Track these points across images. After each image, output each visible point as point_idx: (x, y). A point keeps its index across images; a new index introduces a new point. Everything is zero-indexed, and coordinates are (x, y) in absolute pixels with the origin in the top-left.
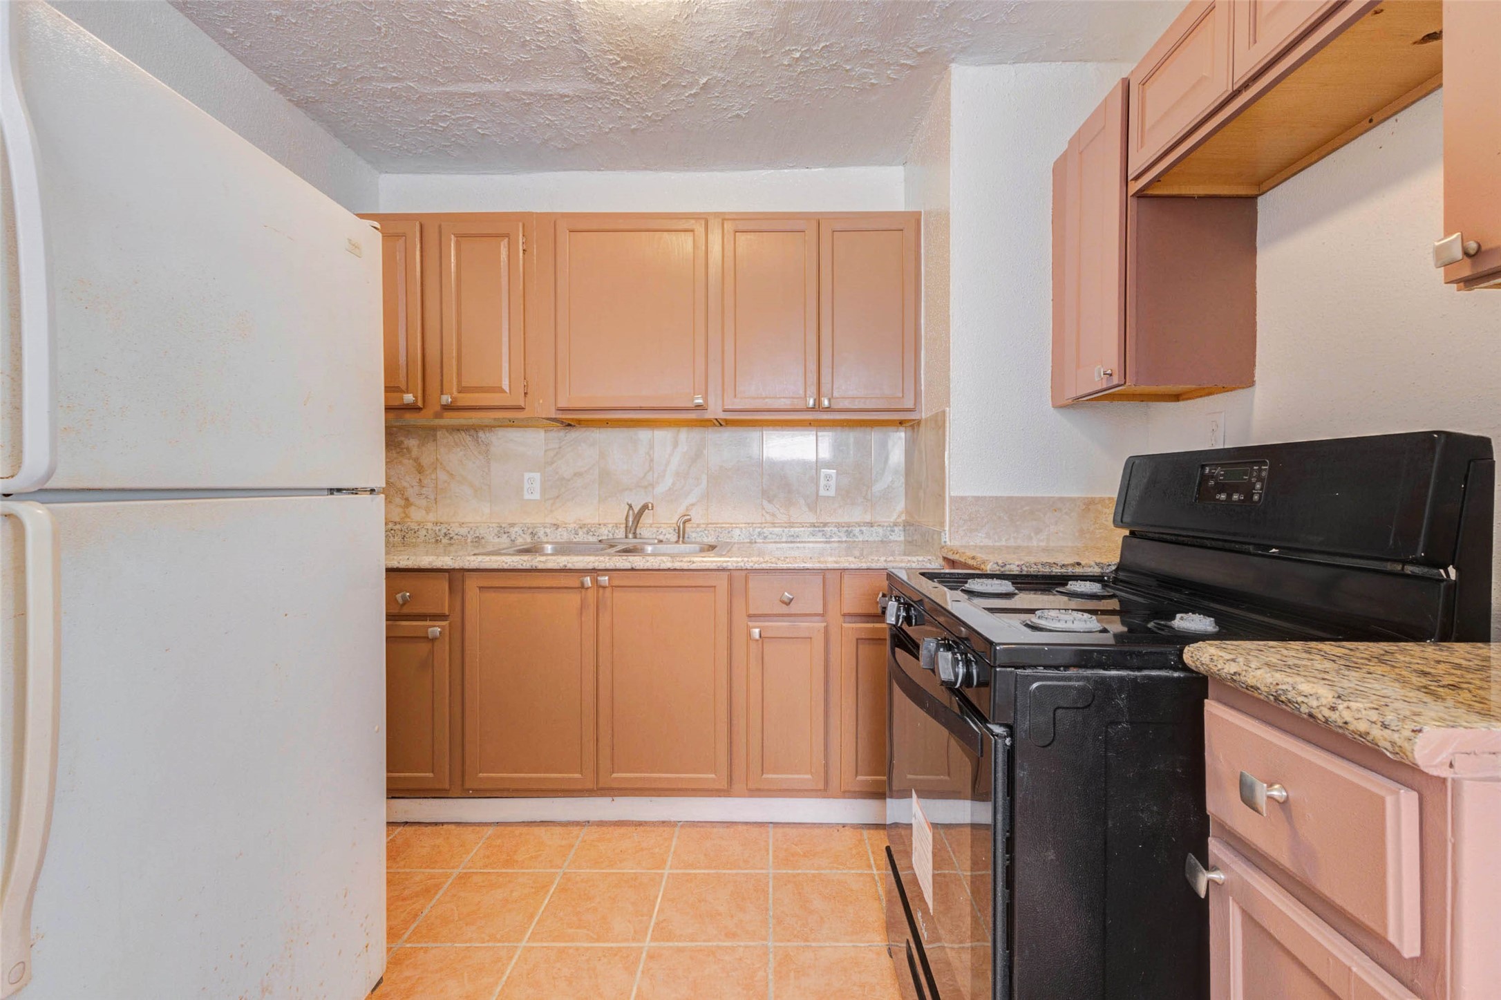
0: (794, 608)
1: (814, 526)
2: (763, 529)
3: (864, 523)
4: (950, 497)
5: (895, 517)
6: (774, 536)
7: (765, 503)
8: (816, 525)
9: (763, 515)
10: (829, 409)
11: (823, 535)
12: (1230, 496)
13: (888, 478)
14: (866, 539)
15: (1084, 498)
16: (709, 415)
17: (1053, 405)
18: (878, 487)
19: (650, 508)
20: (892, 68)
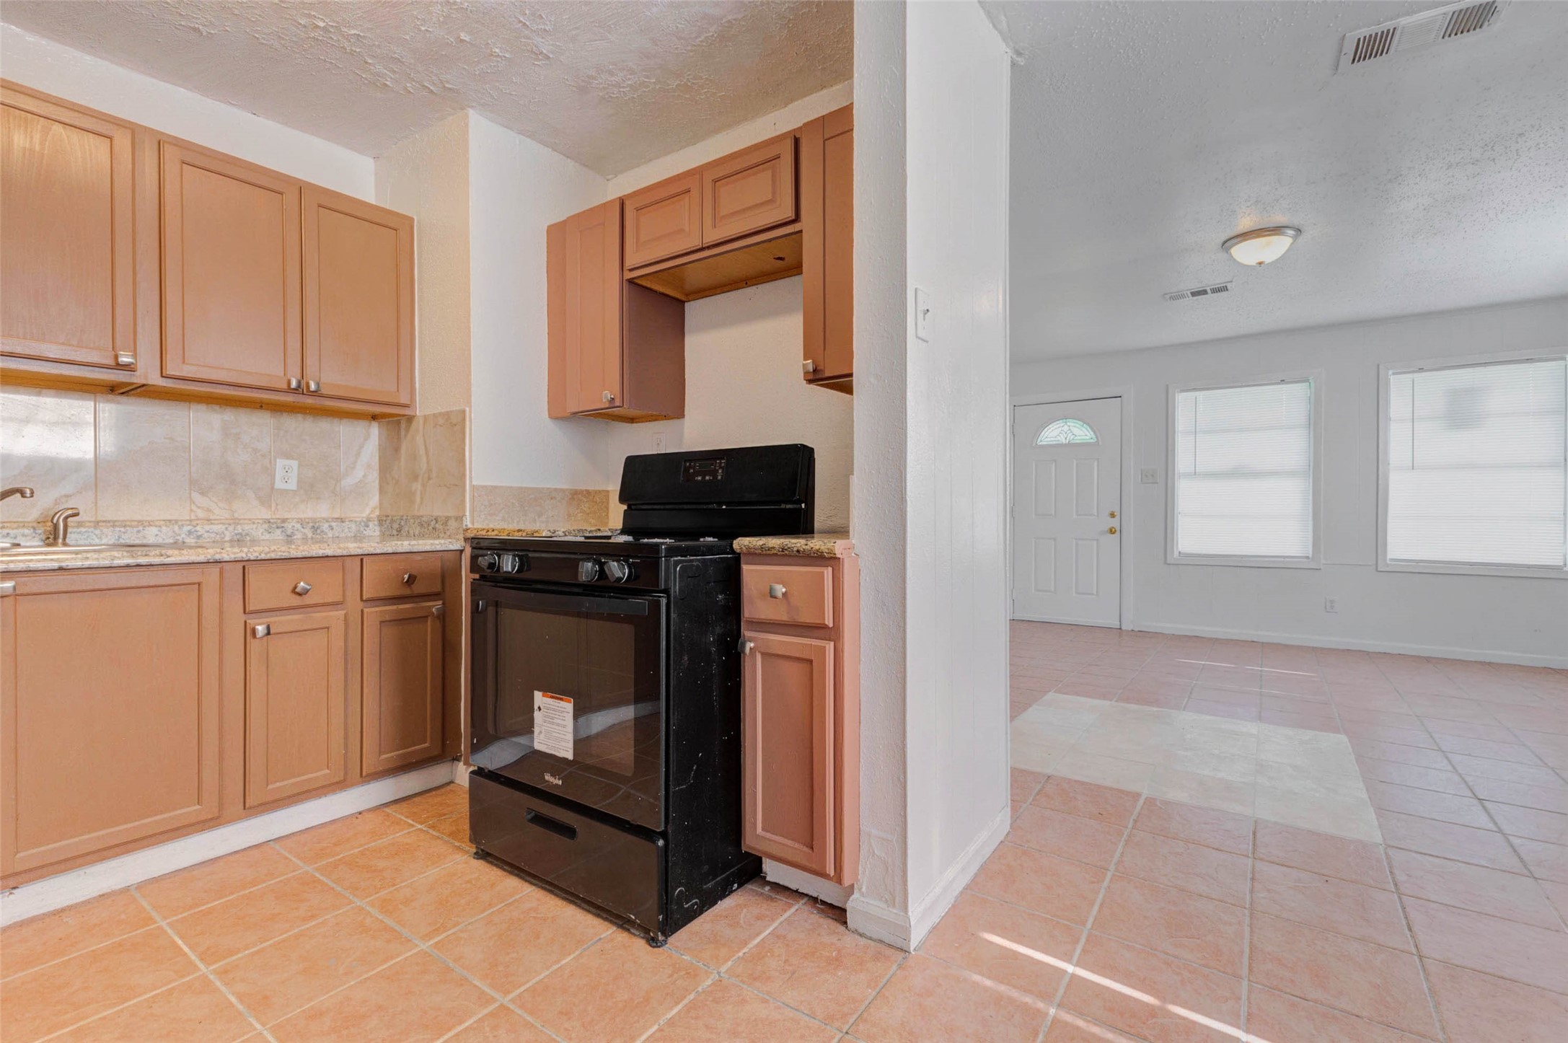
0: (307, 600)
1: (269, 522)
2: (195, 527)
3: (333, 518)
4: (473, 487)
5: (368, 511)
6: (213, 535)
7: (195, 496)
8: (272, 521)
9: (191, 510)
10: (316, 394)
11: (282, 531)
12: (704, 477)
13: (359, 473)
14: (337, 535)
15: (571, 490)
16: (137, 379)
17: (549, 414)
18: (348, 482)
19: (28, 495)
20: (414, 83)
